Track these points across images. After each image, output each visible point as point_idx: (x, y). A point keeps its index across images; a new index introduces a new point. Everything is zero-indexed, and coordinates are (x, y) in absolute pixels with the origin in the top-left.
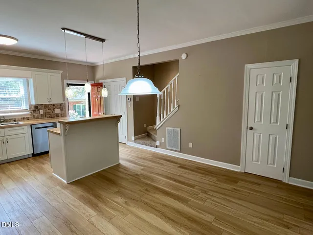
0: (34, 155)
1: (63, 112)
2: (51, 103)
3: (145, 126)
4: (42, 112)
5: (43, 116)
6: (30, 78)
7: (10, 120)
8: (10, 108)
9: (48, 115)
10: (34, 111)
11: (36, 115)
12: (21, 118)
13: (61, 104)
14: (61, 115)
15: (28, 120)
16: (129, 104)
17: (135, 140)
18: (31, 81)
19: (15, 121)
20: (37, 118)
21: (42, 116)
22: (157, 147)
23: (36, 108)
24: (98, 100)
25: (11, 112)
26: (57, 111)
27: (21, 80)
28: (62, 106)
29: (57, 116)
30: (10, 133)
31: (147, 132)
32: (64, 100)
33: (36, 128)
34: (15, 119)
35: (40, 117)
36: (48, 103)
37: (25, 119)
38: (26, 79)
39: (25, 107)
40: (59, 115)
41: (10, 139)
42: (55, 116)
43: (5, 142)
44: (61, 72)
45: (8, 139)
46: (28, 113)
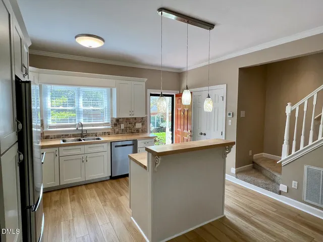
0: (112, 178)
1: (144, 127)
2: (133, 117)
3: (250, 154)
4: (123, 126)
5: (124, 132)
6: (113, 87)
7: (92, 134)
8: (92, 120)
9: (128, 131)
10: (115, 125)
11: (117, 130)
12: (103, 133)
13: (142, 118)
14: (142, 130)
16: (230, 121)
17: (237, 173)
18: (115, 91)
19: (96, 136)
20: (118, 133)
21: (122, 131)
22: (280, 193)
23: (117, 122)
24: (184, 113)
25: (93, 125)
26: (138, 126)
27: (105, 90)
28: (144, 121)
29: (138, 131)
30: (90, 150)
31: (253, 163)
32: (146, 114)
33: (116, 146)
34: (97, 133)
35: (120, 132)
36: (130, 117)
37: (106, 134)
38: (109, 89)
39: (107, 120)
40: (140, 130)
41: (89, 157)
42: (136, 131)
43: (84, 161)
44: (146, 79)
45: (88, 157)
46: (110, 127)
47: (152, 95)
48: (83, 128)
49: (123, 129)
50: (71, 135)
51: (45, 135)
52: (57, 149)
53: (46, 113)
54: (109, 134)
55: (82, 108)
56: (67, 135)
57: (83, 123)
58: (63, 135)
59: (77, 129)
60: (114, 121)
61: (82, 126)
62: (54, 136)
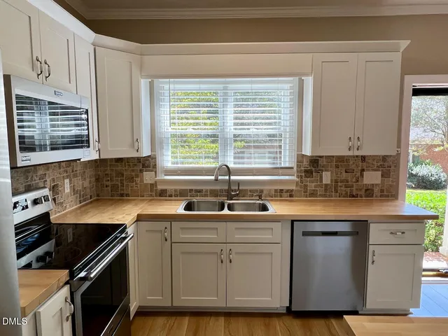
0: (290, 312)
1: (389, 181)
2: (357, 153)
4: (327, 178)
5: (330, 191)
6: (307, 75)
7: (251, 194)
9: (342, 189)
10: (308, 173)
11: (311, 186)
12: (276, 191)
13: (384, 158)
14: (382, 191)
15: (291, 196)
18: (309, 82)
19: (260, 197)
20: (313, 194)
21: (326, 190)
23: (312, 166)
26: (372, 178)
28: (389, 166)
29: (369, 192)
30: (239, 236)
32: (399, 146)
33: (305, 234)
34: (262, 191)
35: (320, 191)
36: (350, 153)
37: (284, 194)
38: (297, 79)
39: (287, 160)
40: (376, 190)
41: (236, 253)
42: (363, 192)
43: (224, 260)
44: (404, 44)
45: (233, 251)
46: (294, 178)
47: (417, 92)
48: (232, 178)
49: (326, 185)
50: (207, 191)
51: (160, 187)
52: (167, 224)
53: (161, 143)
54: (291, 194)
55: (231, 129)
56: (200, 191)
57: (231, 165)
58: (191, 190)
59: (216, 180)
60: (306, 163)
61: (229, 171)
62: (176, 191)
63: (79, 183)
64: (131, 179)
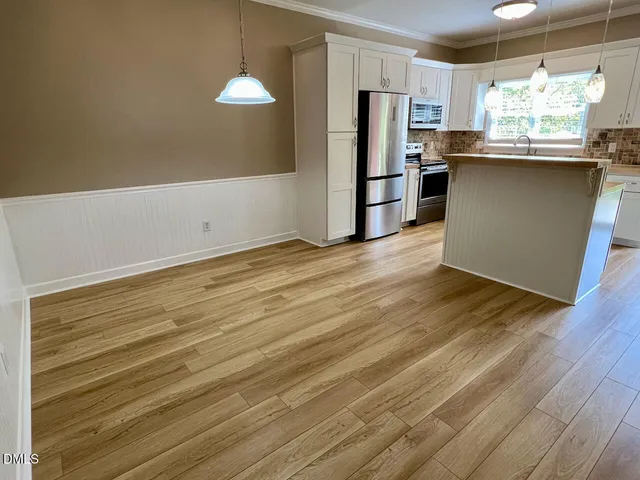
2: (626, 126)
4: (612, 148)
9: (626, 158)
10: (596, 144)
23: (602, 138)
36: (619, 127)
49: (611, 153)
60: (595, 136)
61: (530, 141)
63: (439, 145)
64: (469, 146)
